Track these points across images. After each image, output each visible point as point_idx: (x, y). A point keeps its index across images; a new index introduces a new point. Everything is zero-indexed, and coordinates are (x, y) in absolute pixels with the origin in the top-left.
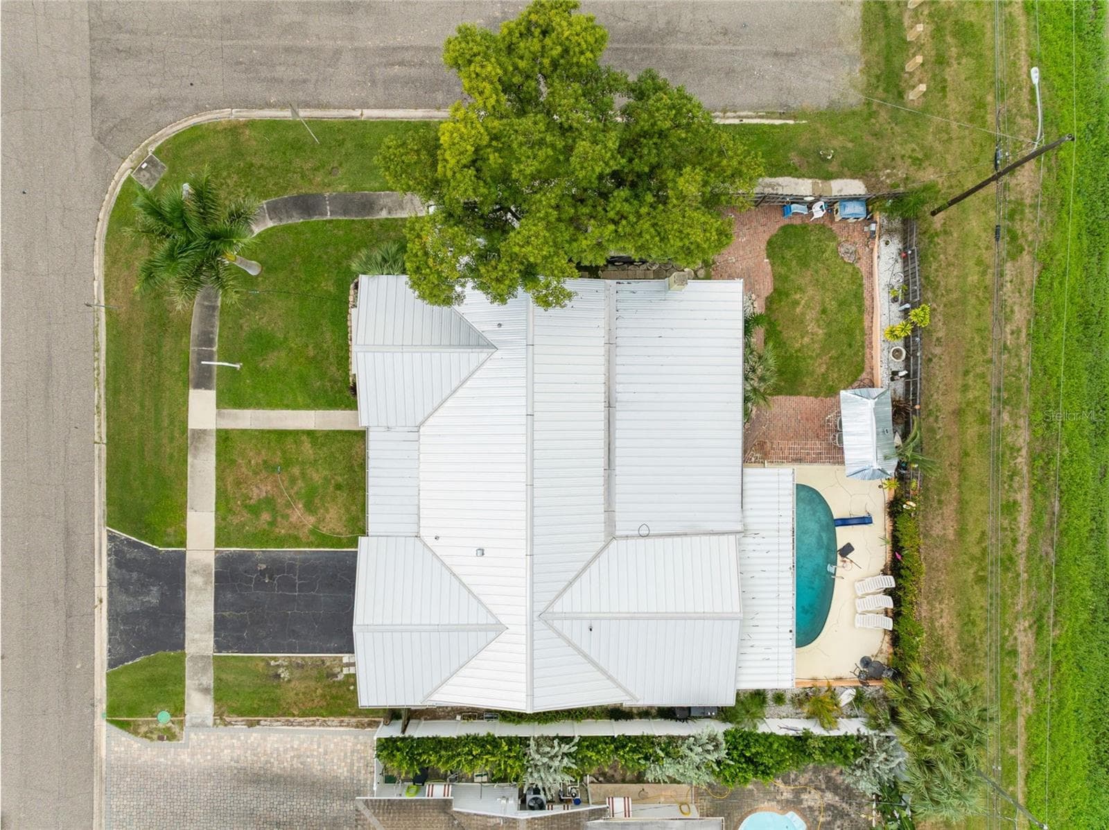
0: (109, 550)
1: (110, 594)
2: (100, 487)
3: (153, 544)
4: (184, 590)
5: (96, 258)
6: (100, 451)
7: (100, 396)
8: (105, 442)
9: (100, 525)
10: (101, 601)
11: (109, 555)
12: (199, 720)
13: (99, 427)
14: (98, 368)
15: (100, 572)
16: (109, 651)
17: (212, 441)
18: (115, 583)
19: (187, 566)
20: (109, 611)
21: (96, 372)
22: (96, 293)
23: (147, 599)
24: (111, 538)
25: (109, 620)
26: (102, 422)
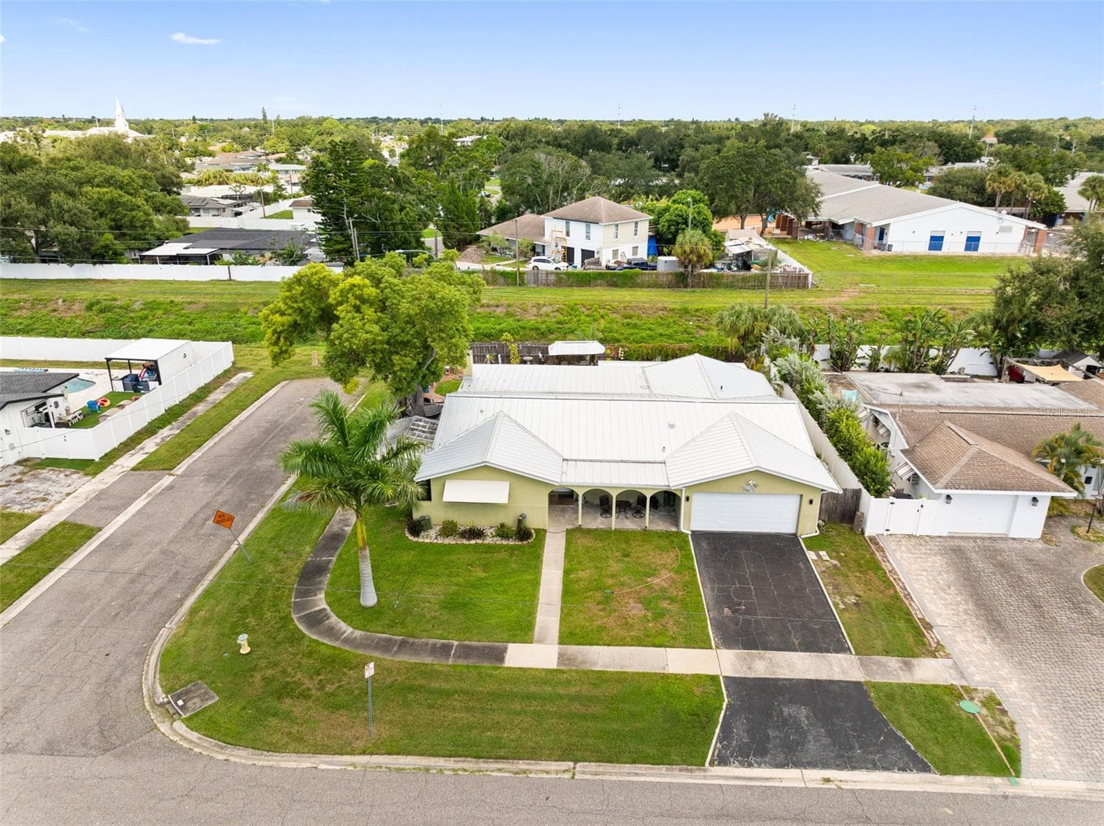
0: (742, 764)
1: (812, 764)
2: (643, 775)
3: (720, 708)
4: (778, 679)
5: (283, 765)
6: (587, 771)
7: (499, 770)
8: (571, 764)
9: (705, 777)
10: (827, 780)
11: (750, 765)
12: (952, 671)
13: (548, 773)
14: (454, 770)
15: (781, 780)
16: (903, 770)
17: (572, 649)
18: (792, 756)
19: (743, 676)
20: (839, 767)
21: (460, 773)
22: (338, 768)
23: (803, 719)
24: (722, 760)
25: (854, 768)
26: (539, 768)
